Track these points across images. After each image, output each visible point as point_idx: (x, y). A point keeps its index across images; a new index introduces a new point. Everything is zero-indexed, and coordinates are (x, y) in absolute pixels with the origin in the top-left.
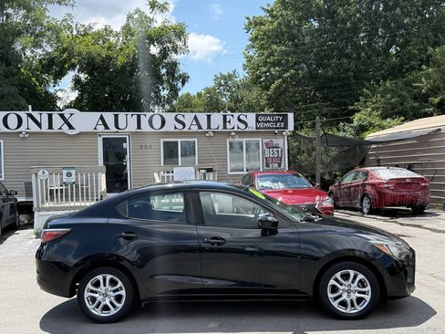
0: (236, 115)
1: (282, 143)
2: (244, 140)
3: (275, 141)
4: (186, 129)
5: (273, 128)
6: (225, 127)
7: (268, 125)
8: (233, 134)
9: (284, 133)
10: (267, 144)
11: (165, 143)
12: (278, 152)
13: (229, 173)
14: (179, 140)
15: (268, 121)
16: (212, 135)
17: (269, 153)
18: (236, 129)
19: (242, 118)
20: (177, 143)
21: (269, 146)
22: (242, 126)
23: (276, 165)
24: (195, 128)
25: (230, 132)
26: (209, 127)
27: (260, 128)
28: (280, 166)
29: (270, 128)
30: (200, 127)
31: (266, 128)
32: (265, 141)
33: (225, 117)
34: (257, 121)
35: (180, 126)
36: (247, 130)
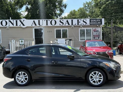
0: (82, 19)
1: (100, 30)
2: (85, 29)
3: (97, 29)
4: (64, 25)
5: (96, 24)
6: (78, 24)
7: (94, 23)
8: (81, 26)
9: (101, 26)
10: (94, 30)
11: (56, 30)
12: (98, 33)
13: (80, 41)
14: (61, 29)
15: (94, 22)
16: (73, 27)
17: (95, 33)
18: (82, 25)
19: (85, 20)
20: (61, 30)
21: (95, 31)
22: (85, 24)
23: (98, 38)
24: (67, 25)
25: (80, 26)
26: (72, 24)
27: (91, 24)
28: (99, 38)
29: (95, 24)
30: (69, 24)
31: (93, 24)
32: (93, 29)
33: (78, 20)
34: (90, 22)
35: (61, 24)
36: (86, 25)
